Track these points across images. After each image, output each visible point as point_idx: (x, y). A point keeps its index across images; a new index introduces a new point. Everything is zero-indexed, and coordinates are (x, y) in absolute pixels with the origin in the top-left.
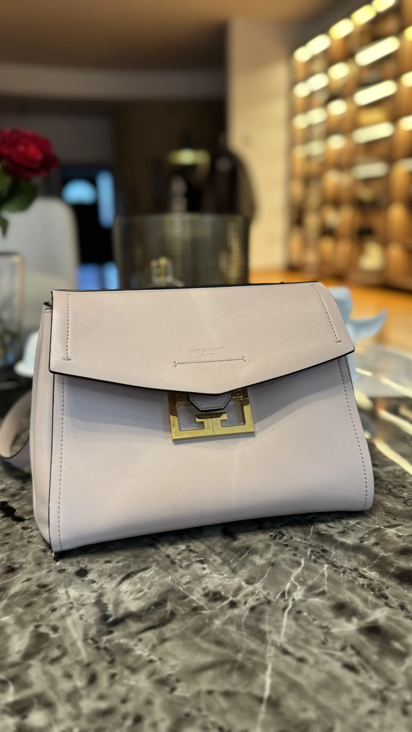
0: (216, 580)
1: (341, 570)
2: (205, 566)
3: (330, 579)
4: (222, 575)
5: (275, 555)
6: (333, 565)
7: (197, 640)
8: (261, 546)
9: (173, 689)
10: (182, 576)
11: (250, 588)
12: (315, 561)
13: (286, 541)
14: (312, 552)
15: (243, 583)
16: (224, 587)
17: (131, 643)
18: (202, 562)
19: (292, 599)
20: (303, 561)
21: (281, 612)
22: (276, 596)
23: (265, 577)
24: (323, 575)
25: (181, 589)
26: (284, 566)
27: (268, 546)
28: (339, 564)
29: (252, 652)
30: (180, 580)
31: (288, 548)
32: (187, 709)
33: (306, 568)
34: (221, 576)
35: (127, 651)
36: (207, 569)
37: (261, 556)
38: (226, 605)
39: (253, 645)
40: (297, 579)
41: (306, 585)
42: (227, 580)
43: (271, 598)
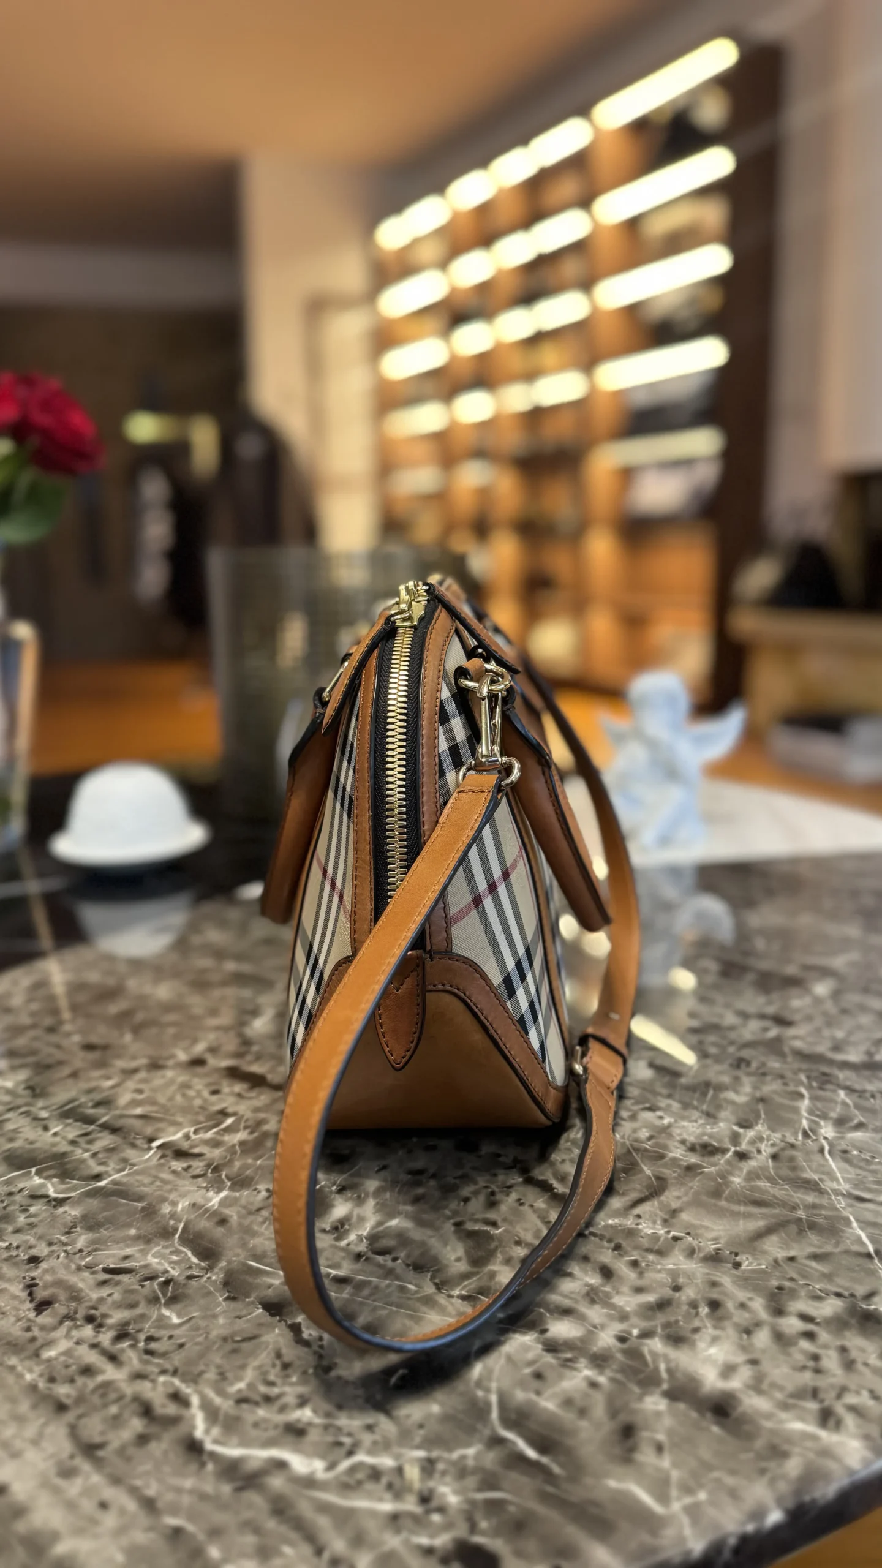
0: (691, 1129)
1: (868, 1095)
2: (659, 1113)
3: (857, 1106)
4: (696, 1121)
5: (755, 1087)
6: (850, 1090)
7: (723, 1203)
8: (726, 1079)
9: (737, 1265)
10: (635, 1131)
11: (751, 1133)
12: (821, 1088)
13: (758, 1068)
14: (808, 1077)
15: (736, 1128)
16: (711, 1136)
17: (629, 1222)
18: (651, 1109)
19: (822, 1138)
20: (803, 1090)
21: (820, 1155)
22: (798, 1136)
23: (763, 1116)
24: (844, 1104)
25: (648, 1147)
26: (779, 1100)
27: (737, 1079)
28: (857, 1087)
29: (814, 1206)
30: (635, 1135)
31: (768, 1078)
32: (775, 1283)
33: (813, 1098)
34: (695, 1124)
35: (631, 1233)
36: (665, 1116)
37: (737, 1092)
38: (731, 1156)
39: (810, 1198)
40: (811, 1112)
41: (831, 1118)
42: (708, 1127)
43: (791, 1140)
